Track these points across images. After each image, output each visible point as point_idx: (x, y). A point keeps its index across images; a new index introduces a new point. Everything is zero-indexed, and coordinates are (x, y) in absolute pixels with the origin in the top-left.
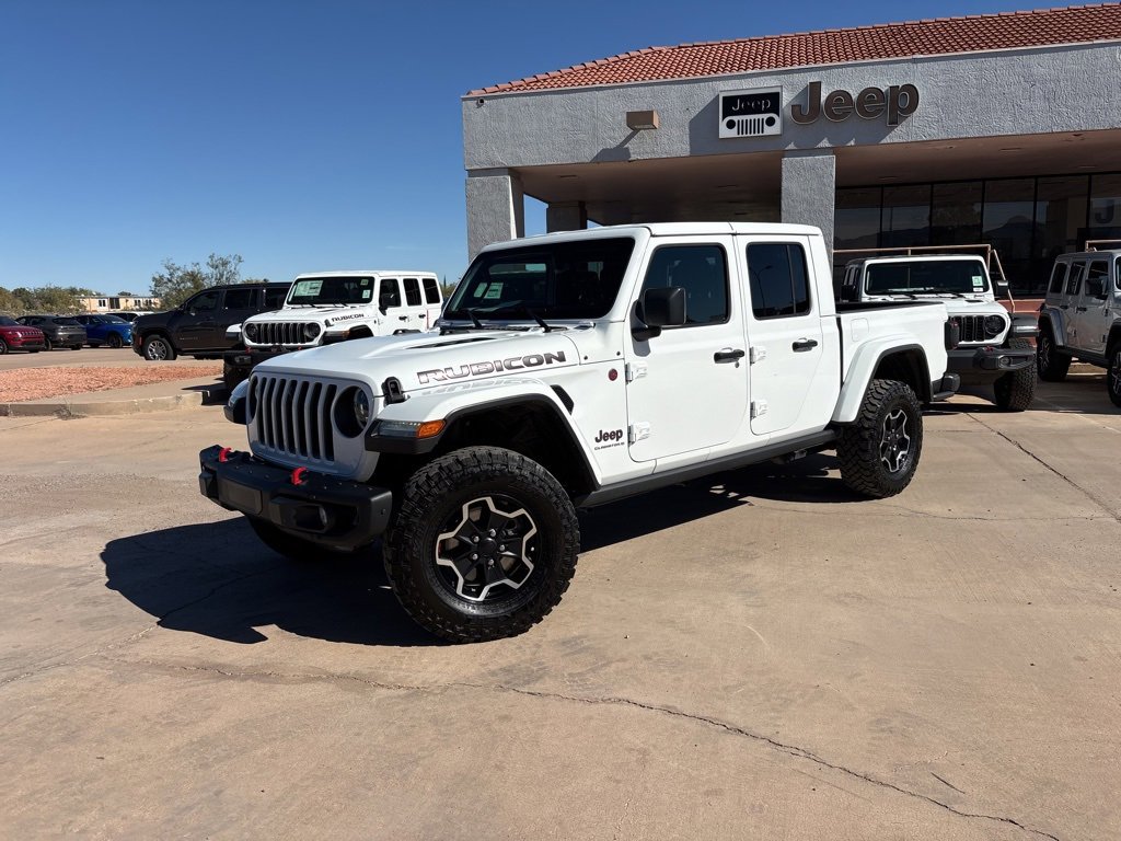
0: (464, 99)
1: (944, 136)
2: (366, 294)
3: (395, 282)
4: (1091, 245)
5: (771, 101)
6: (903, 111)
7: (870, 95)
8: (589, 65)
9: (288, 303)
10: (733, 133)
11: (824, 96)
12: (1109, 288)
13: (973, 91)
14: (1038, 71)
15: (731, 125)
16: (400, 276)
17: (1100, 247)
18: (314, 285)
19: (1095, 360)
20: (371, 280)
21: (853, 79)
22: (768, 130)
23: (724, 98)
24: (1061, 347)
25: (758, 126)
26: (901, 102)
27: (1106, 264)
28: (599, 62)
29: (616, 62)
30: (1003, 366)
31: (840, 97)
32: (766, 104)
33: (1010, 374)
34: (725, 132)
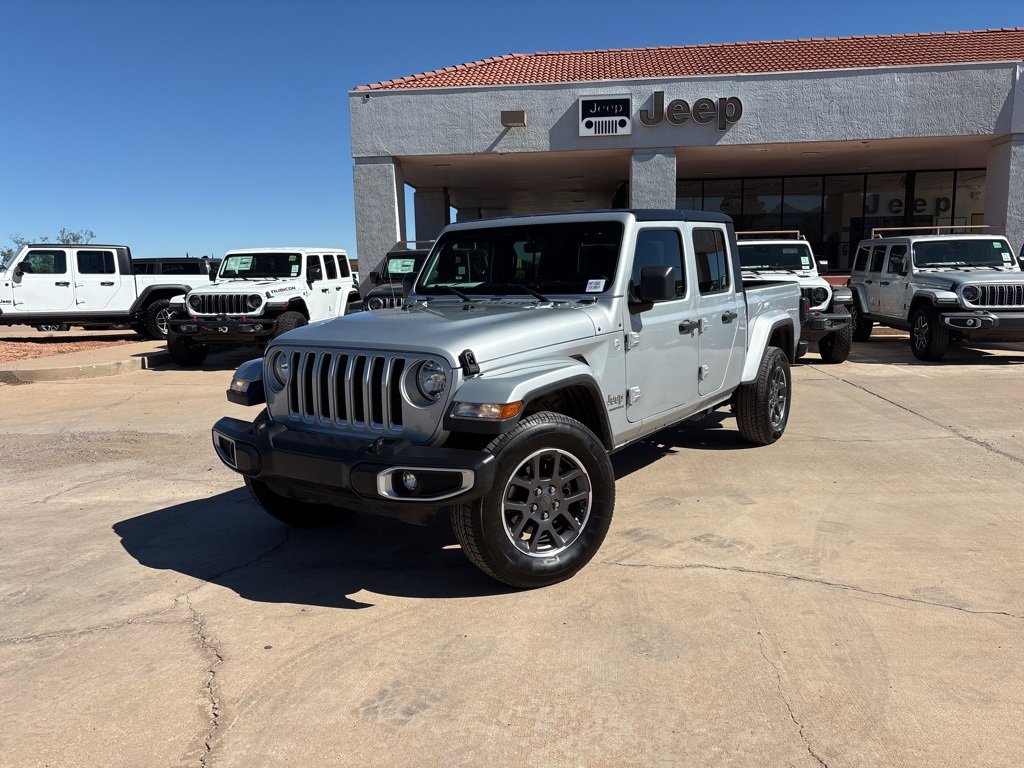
0: (352, 95)
1: (762, 141)
2: (295, 268)
3: (317, 258)
4: (876, 232)
5: (622, 106)
6: (729, 118)
7: (703, 105)
8: (459, 67)
9: (220, 276)
10: (591, 132)
11: (666, 104)
12: (908, 266)
13: (785, 105)
14: (835, 89)
15: (589, 125)
16: (320, 252)
17: (885, 234)
18: (244, 261)
19: (895, 324)
20: (299, 256)
21: (690, 92)
22: (621, 131)
23: (583, 102)
24: (868, 314)
25: (612, 127)
26: (727, 112)
27: (905, 247)
28: (468, 65)
29: (482, 66)
30: (828, 328)
31: (679, 106)
32: (619, 108)
33: (832, 334)
34: (584, 131)
